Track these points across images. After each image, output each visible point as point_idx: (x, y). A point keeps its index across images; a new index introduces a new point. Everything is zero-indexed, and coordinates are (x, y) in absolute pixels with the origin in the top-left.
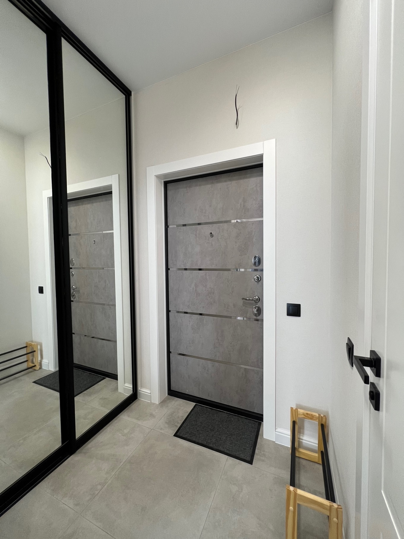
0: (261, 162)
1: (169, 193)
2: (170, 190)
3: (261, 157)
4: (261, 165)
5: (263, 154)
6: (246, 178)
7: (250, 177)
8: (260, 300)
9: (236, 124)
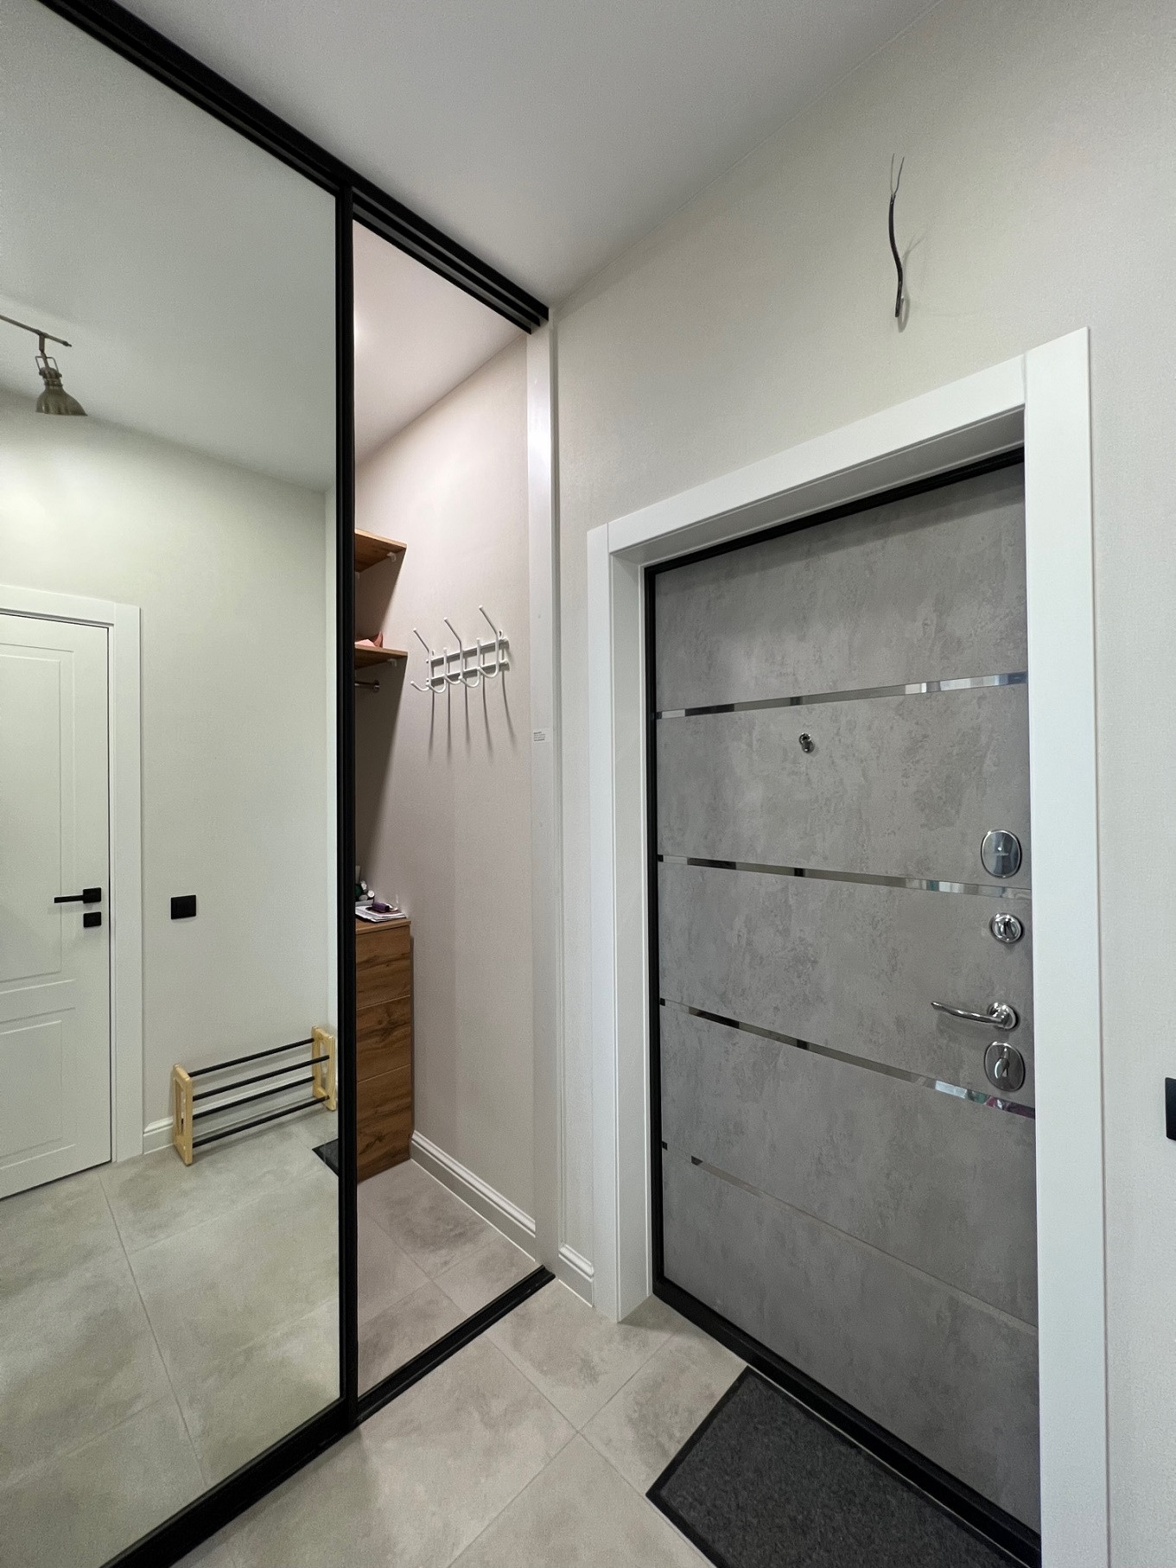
0: (1016, 444)
1: (661, 604)
2: (666, 594)
3: (1014, 421)
4: (1016, 457)
5: (1023, 406)
6: (950, 516)
7: (964, 513)
8: (1019, 1021)
9: (898, 313)
